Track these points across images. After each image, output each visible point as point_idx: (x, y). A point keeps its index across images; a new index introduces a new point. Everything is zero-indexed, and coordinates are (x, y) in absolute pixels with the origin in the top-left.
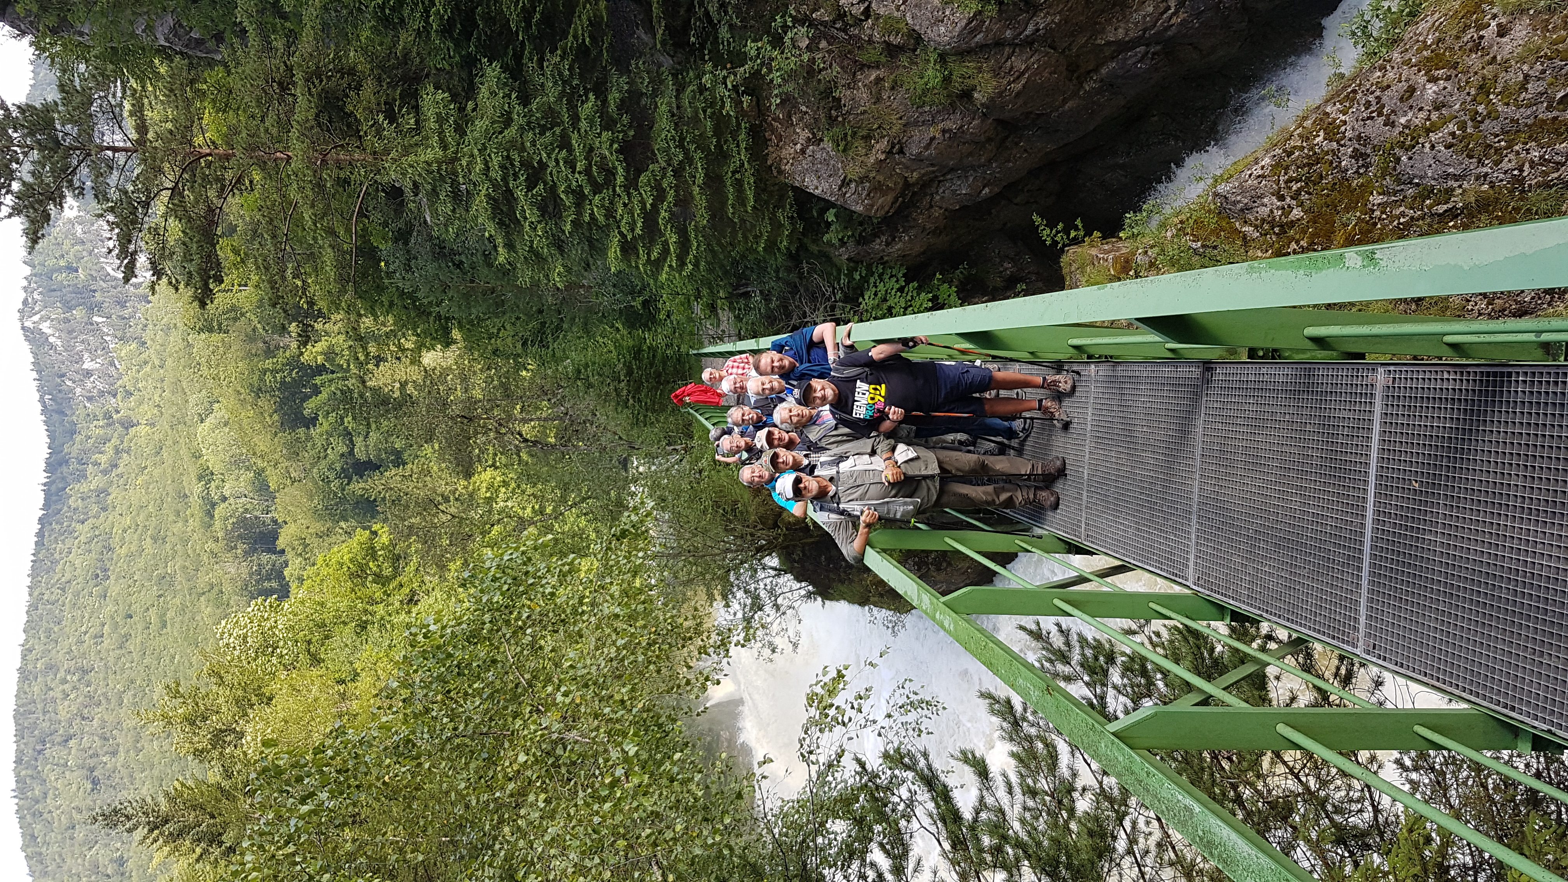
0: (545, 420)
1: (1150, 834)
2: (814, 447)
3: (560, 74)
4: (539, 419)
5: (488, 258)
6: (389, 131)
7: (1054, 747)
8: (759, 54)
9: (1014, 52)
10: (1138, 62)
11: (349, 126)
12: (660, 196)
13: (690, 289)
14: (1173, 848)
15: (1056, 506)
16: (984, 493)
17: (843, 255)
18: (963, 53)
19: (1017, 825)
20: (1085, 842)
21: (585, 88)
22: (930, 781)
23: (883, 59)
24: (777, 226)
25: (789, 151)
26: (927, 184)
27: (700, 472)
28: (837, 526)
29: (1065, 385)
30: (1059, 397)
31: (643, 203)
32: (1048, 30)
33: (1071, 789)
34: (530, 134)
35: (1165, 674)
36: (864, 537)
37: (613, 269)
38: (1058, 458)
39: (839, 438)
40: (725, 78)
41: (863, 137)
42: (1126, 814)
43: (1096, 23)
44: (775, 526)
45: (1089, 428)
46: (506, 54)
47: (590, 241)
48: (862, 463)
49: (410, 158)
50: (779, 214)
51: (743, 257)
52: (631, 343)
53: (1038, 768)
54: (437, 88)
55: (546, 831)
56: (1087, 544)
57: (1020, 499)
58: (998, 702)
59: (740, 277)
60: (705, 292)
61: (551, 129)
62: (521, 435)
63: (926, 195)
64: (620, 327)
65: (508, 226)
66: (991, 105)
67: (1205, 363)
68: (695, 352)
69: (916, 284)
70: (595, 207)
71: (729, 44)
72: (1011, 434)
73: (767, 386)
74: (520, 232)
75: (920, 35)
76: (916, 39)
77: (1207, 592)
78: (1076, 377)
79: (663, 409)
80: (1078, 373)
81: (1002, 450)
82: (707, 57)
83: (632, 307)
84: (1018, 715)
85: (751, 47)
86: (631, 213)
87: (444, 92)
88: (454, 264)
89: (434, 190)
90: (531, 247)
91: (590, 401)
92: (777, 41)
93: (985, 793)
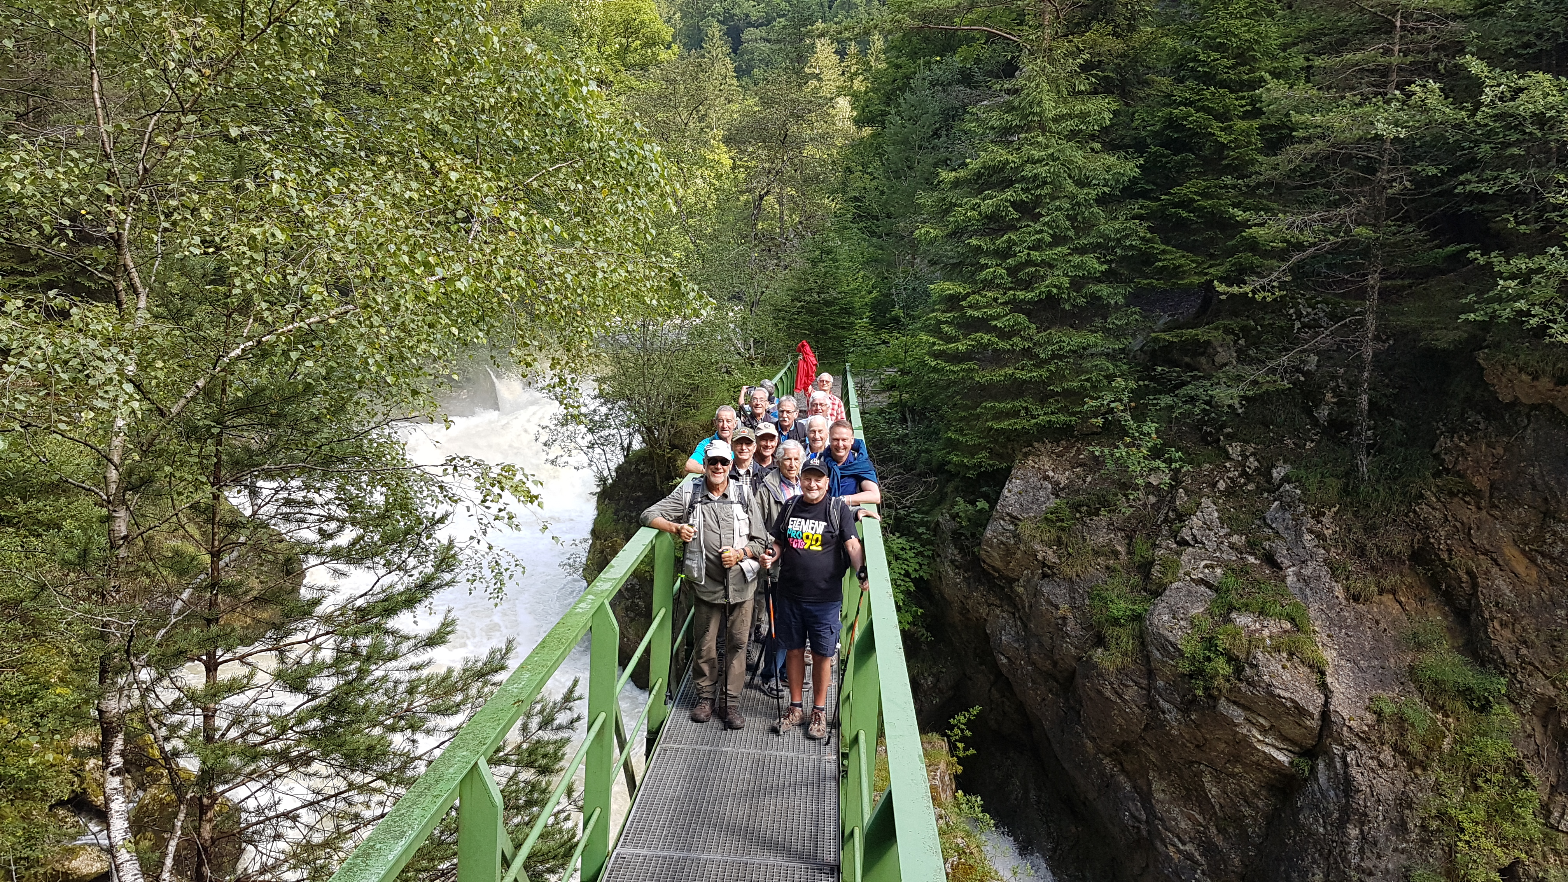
0: (781, 218)
1: (368, 807)
2: (757, 480)
3: (1127, 236)
4: (782, 212)
5: (945, 163)
6: (1073, 64)
7: (456, 713)
8: (1144, 435)
9: (1142, 688)
10: (1131, 814)
11: (1078, 25)
12: (1004, 335)
13: (910, 363)
14: (354, 830)
15: (695, 719)
16: (709, 648)
17: (942, 517)
18: (1142, 639)
19: (379, 674)
20: (360, 741)
21: (1112, 261)
22: (425, 587)
23: (1136, 558)
24: (972, 451)
25: (1047, 464)
26: (1011, 601)
27: (728, 372)
28: (678, 502)
29: (817, 729)
30: (805, 724)
31: (998, 317)
32: (1162, 724)
33: (414, 728)
34: (1067, 206)
35: (530, 824)
36: (668, 527)
37: (932, 286)
38: (743, 722)
39: (766, 505)
40: (1121, 401)
41: (1059, 538)
42: (389, 783)
43: (1170, 772)
44: (673, 447)
45: (774, 753)
46: (1148, 182)
47: (960, 264)
48: (742, 528)
49: (1045, 86)
50: (984, 454)
51: (942, 418)
52: (857, 305)
53: (436, 697)
54: (1115, 113)
55: (381, 198)
56: (657, 750)
57: (703, 684)
58: (502, 658)
59: (922, 414)
60: (908, 378)
61: (1073, 227)
62: (767, 193)
63: (1001, 600)
64: (873, 295)
65: (976, 182)
66: (1090, 666)
67: (839, 867)
68: (848, 368)
69: (912, 589)
70: (994, 270)
71: (1154, 405)
72: (767, 676)
73: (818, 436)
74: (970, 194)
75: (1161, 595)
76: (1157, 592)
77: (610, 866)
78: (824, 741)
79: (791, 336)
80: (828, 743)
81: (751, 668)
82: (1141, 383)
83: (894, 306)
84: (489, 677)
85: (1150, 427)
86: (988, 305)
87: (1111, 120)
88: (937, 129)
89: (1013, 108)
90: (956, 205)
91: (800, 263)
92: (1156, 453)
93: (411, 642)
